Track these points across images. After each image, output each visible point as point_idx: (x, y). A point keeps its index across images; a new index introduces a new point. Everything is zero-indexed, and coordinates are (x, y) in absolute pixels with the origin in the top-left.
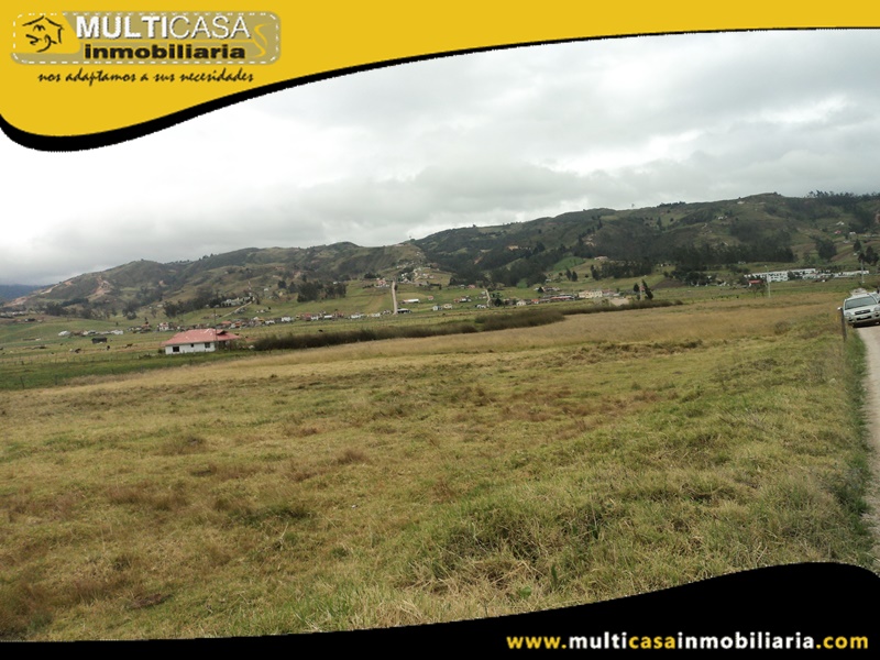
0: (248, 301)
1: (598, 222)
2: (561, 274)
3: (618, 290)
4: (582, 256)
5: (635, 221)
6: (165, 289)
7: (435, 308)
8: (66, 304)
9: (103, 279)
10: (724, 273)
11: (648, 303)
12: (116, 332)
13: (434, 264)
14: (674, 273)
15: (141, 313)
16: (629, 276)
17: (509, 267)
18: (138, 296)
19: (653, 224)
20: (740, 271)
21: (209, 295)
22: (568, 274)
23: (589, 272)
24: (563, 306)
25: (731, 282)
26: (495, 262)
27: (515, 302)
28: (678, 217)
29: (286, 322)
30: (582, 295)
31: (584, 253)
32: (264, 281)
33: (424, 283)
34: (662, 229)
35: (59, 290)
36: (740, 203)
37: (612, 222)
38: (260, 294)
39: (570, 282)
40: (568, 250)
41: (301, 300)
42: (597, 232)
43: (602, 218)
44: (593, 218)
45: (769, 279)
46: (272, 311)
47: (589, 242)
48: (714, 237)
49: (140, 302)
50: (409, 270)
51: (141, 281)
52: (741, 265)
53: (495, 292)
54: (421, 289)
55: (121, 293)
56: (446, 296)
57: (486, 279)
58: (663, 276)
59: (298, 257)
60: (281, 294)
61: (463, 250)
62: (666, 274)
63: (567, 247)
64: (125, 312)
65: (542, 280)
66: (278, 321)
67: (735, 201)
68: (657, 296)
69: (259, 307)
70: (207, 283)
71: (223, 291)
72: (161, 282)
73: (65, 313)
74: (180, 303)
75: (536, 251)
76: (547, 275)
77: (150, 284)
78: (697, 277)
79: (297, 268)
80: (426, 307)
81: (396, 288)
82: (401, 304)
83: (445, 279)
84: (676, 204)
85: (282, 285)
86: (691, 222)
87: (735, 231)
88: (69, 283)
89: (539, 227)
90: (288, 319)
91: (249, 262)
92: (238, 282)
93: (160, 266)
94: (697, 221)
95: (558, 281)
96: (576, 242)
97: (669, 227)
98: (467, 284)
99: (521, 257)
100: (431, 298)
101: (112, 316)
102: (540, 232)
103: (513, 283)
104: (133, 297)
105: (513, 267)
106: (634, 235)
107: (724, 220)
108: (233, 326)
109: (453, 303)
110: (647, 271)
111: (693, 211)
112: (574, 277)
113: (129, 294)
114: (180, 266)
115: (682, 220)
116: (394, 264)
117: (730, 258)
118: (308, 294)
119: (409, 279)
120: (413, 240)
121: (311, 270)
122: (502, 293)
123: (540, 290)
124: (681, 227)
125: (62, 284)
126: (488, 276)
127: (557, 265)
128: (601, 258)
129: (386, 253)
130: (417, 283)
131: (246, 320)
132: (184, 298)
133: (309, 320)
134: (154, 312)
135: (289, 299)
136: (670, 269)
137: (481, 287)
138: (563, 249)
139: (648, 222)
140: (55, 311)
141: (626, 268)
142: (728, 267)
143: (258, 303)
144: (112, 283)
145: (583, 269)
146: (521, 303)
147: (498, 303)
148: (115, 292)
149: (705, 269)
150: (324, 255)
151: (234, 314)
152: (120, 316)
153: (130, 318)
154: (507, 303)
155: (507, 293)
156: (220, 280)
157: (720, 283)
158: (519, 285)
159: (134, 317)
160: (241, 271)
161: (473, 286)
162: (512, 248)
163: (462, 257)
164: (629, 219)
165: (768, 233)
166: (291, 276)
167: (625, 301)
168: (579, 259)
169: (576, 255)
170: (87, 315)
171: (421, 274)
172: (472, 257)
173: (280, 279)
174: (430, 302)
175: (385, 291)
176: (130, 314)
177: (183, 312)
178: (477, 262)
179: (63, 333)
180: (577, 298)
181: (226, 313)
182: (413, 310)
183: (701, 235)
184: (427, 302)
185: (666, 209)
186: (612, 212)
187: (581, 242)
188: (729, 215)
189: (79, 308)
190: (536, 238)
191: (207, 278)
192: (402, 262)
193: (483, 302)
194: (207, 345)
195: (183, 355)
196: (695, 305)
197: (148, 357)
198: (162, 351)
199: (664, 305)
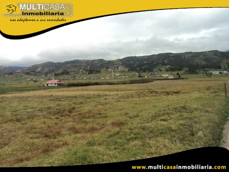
0: (75, 73)
1: (168, 56)
2: (157, 70)
3: (172, 75)
4: (163, 65)
5: (178, 56)
6: (55, 69)
7: (123, 77)
8: (30, 72)
9: (40, 66)
10: (202, 71)
11: (179, 78)
12: (42, 80)
13: (124, 66)
14: (188, 71)
15: (48, 75)
16: (175, 71)
17: (144, 67)
18: (48, 71)
19: (183, 57)
20: (206, 71)
21: (66, 71)
22: (159, 70)
23: (165, 69)
24: (156, 78)
25: (203, 74)
26: (140, 66)
27: (144, 77)
28: (190, 56)
29: (84, 79)
30: (162, 75)
31: (164, 64)
32: (80, 68)
33: (121, 71)
34: (185, 59)
35: (29, 68)
36: (207, 52)
37: (172, 56)
38: (79, 71)
39: (160, 72)
40: (160, 63)
41: (89, 73)
42: (168, 59)
43: (169, 55)
44: (167, 55)
45: (214, 73)
46: (81, 76)
47: (165, 61)
48: (199, 61)
49: (49, 72)
50: (117, 67)
51: (49, 67)
52: (206, 69)
53: (139, 74)
54: (120, 72)
55: (44, 70)
56: (127, 74)
57: (137, 70)
58: (185, 71)
59: (89, 62)
60: (84, 72)
61: (132, 62)
62: (186, 71)
63: (160, 62)
64: (45, 75)
65: (152, 71)
66: (82, 79)
67: (206, 52)
68: (182, 76)
69: (78, 75)
70: (66, 68)
71: (70, 70)
72: (54, 67)
73: (30, 74)
74: (58, 73)
75: (151, 63)
76: (154, 70)
77: (51, 68)
78: (194, 72)
79: (89, 65)
80: (121, 77)
81: (114, 71)
82: (115, 76)
83: (127, 70)
84: (189, 52)
85: (84, 69)
86: (194, 57)
87: (205, 60)
88: (31, 67)
89: (152, 57)
90: (85, 78)
91: (77, 63)
92: (73, 68)
93: (54, 63)
94: (195, 57)
95: (157, 71)
96: (162, 61)
97: (187, 58)
98: (132, 71)
99: (147, 65)
100: (123, 74)
101: (41, 76)
102: (153, 58)
103: (145, 71)
104: (47, 71)
105: (145, 67)
106: (178, 60)
107: (203, 57)
108: (71, 79)
109: (128, 76)
110: (180, 70)
111: (194, 54)
112: (161, 71)
113: (46, 70)
114: (59, 63)
115: (191, 56)
116: (114, 65)
117: (204, 67)
118: (91, 72)
119: (117, 69)
120: (119, 59)
121: (92, 66)
122: (141, 74)
123: (152, 74)
124: (190, 58)
125: (30, 67)
126: (138, 69)
127: (156, 67)
128: (168, 66)
129: (112, 62)
130: (119, 70)
131: (74, 78)
132: (59, 72)
133: (90, 79)
134: (52, 75)
135: (86, 73)
136: (187, 69)
137: (136, 72)
138: (158, 63)
139: (182, 57)
140: (27, 74)
141: (175, 69)
142: (203, 70)
143: (78, 74)
144: (42, 67)
145: (163, 68)
146: (146, 77)
147: (140, 76)
148: (43, 70)
149: (196, 70)
150: (96, 62)
151: (71, 77)
152: (43, 76)
153: (46, 76)
154: (142, 77)
155: (142, 74)
156: (69, 68)
157: (200, 74)
158: (146, 72)
159: (47, 76)
160: (74, 65)
161: (134, 72)
162: (145, 62)
163: (132, 64)
164: (177, 56)
165: (214, 61)
166: (87, 67)
167: (172, 77)
168: (162, 66)
169: (162, 65)
170: (35, 75)
171: (121, 68)
172: (134, 64)
173: (84, 68)
174: (123, 75)
175: (111, 72)
176: (46, 75)
177: (59, 75)
178: (135, 65)
179: (29, 79)
180: (161, 76)
181: (70, 76)
182: (118, 77)
183: (196, 61)
184: (121, 75)
185: (187, 53)
186: (172, 54)
187: (163, 61)
188: (204, 56)
189: (33, 73)
190: (151, 60)
191: (66, 67)
192: (116, 65)
193: (136, 76)
194: (55, 84)
195: (49, 87)
196: (191, 79)
197: (40, 87)
198: (44, 85)
199: (183, 79)
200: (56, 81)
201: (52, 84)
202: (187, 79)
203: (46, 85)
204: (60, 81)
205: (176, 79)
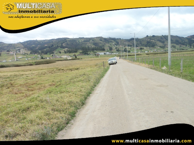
1: (66, 41)
2: (57, 52)
3: (70, 56)
4: (62, 48)
5: (73, 41)
7: (26, 59)
10: (92, 53)
11: (76, 58)
13: (26, 49)
14: (82, 52)
16: (72, 53)
17: (45, 50)
19: (78, 42)
20: (95, 52)
22: (59, 52)
23: (64, 51)
24: (57, 59)
25: (93, 54)
26: (41, 49)
27: (46, 58)
28: (83, 40)
30: (62, 57)
31: (62, 47)
33: (23, 53)
34: (79, 43)
36: (95, 38)
37: (69, 41)
39: (60, 54)
40: (59, 47)
42: (65, 43)
43: (67, 40)
44: (65, 39)
45: (100, 54)
47: (64, 45)
48: (90, 45)
50: (19, 50)
52: (95, 51)
53: (42, 56)
54: (22, 54)
56: (29, 56)
57: (39, 53)
58: (79, 53)
61: (34, 45)
62: (80, 53)
63: (59, 46)
65: (53, 53)
67: (94, 38)
68: (78, 57)
75: (51, 46)
76: (54, 52)
78: (86, 53)
80: (24, 59)
81: (16, 54)
82: (17, 58)
83: (29, 52)
84: (82, 38)
86: (85, 42)
87: (94, 44)
89: (52, 41)
94: (87, 42)
95: (57, 53)
96: (61, 45)
97: (81, 42)
98: (35, 53)
99: (48, 48)
100: (25, 57)
102: (52, 42)
103: (46, 53)
105: (46, 50)
106: (74, 44)
107: (92, 41)
109: (31, 58)
110: (76, 52)
111: (86, 39)
112: (60, 53)
115: (84, 41)
116: (15, 48)
117: (93, 50)
119: (19, 52)
120: (20, 42)
122: (43, 56)
123: (52, 55)
124: (83, 43)
126: (40, 52)
127: (56, 50)
128: (66, 49)
129: (13, 45)
130: (21, 53)
136: (81, 51)
137: (38, 54)
138: (58, 46)
139: (77, 41)
141: (72, 51)
142: (92, 52)
145: (62, 51)
146: (48, 58)
147: (42, 58)
149: (88, 52)
154: (44, 58)
155: (44, 56)
157: (91, 55)
158: (47, 54)
161: (36, 54)
162: (46, 45)
163: (33, 47)
164: (73, 40)
165: (100, 45)
167: (71, 58)
168: (61, 49)
169: (61, 48)
171: (23, 51)
172: (36, 47)
174: (25, 58)
175: (12, 55)
178: (37, 48)
180: (61, 57)
182: (20, 60)
183: (87, 44)
184: (24, 58)
185: (80, 39)
186: (69, 39)
187: (62, 45)
188: (93, 40)
190: (51, 43)
192: (17, 48)
193: (38, 58)
196: (85, 59)
199: (79, 59)
202: (82, 59)
205: (74, 59)
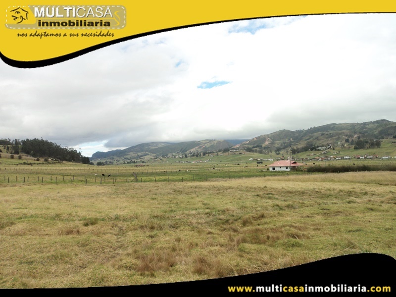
0: (329, 148)
6: (293, 142)
8: (253, 147)
9: (268, 137)
12: (270, 160)
15: (282, 152)
18: (282, 145)
21: (312, 145)
29: (346, 159)
32: (338, 139)
35: (251, 142)
38: (336, 145)
41: (355, 148)
46: (340, 153)
49: (282, 147)
51: (283, 138)
55: (274, 143)
59: (356, 128)
60: (346, 145)
64: (276, 151)
66: (342, 158)
69: (333, 151)
70: (311, 140)
71: (318, 143)
72: (291, 139)
73: (253, 151)
74: (298, 149)
77: (287, 140)
79: (355, 133)
85: (347, 141)
88: (255, 139)
90: (347, 157)
91: (332, 130)
92: (325, 139)
93: (292, 132)
101: (270, 153)
104: (279, 146)
108: (320, 159)
113: (278, 144)
114: (300, 132)
118: (359, 145)
121: (363, 134)
125: (253, 139)
131: (327, 157)
132: (300, 146)
133: (359, 158)
134: (287, 152)
135: (350, 148)
140: (249, 150)
143: (334, 149)
144: (272, 139)
148: (272, 143)
150: (371, 126)
151: (321, 154)
152: (273, 153)
153: (277, 154)
156: (317, 138)
159: (279, 154)
160: (327, 134)
166: (352, 136)
170: (260, 152)
173: (346, 138)
176: (278, 152)
177: (298, 152)
179: (251, 159)
181: (318, 153)
189: (258, 149)
191: (312, 137)
194: (287, 168)
195: (276, 172)
197: (262, 171)
198: (268, 169)
200: (288, 163)
201: (281, 167)
203: (271, 169)
204: (295, 163)
